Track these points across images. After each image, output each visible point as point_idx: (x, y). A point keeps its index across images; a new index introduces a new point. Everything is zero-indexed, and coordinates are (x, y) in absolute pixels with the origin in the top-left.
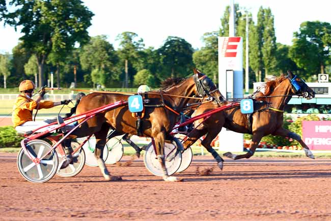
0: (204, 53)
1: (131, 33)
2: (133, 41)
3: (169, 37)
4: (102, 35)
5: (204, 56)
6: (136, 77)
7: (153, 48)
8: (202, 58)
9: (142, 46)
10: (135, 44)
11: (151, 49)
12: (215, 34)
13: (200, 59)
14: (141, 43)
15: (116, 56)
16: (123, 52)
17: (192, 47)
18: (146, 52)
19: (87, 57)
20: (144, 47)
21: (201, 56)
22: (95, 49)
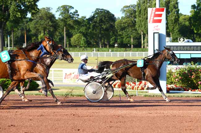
0: (124, 21)
1: (68, 6)
2: (70, 12)
3: (97, 9)
4: (47, 8)
5: (124, 23)
6: (72, 39)
7: (85, 18)
8: (122, 25)
9: (77, 16)
10: (71, 14)
11: (83, 18)
12: (132, 7)
13: (120, 26)
14: (76, 14)
15: (57, 24)
16: (62, 20)
17: (115, 17)
18: (79, 20)
19: (35, 24)
20: (79, 17)
21: (122, 24)
22: (41, 18)
